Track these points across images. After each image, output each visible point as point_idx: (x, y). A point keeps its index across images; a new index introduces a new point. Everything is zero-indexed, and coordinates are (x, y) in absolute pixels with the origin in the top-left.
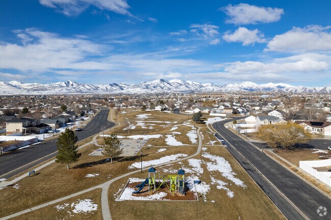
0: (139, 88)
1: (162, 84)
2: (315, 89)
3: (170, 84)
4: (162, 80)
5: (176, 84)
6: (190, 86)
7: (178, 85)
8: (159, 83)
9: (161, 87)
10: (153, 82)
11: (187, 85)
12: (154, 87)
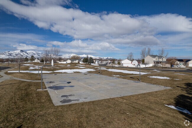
0: (4, 55)
1: (22, 53)
2: (104, 58)
3: (27, 53)
4: (22, 51)
5: (31, 53)
6: (40, 55)
7: (33, 54)
8: (20, 52)
9: (21, 55)
10: (15, 52)
11: (39, 54)
12: (16, 55)
